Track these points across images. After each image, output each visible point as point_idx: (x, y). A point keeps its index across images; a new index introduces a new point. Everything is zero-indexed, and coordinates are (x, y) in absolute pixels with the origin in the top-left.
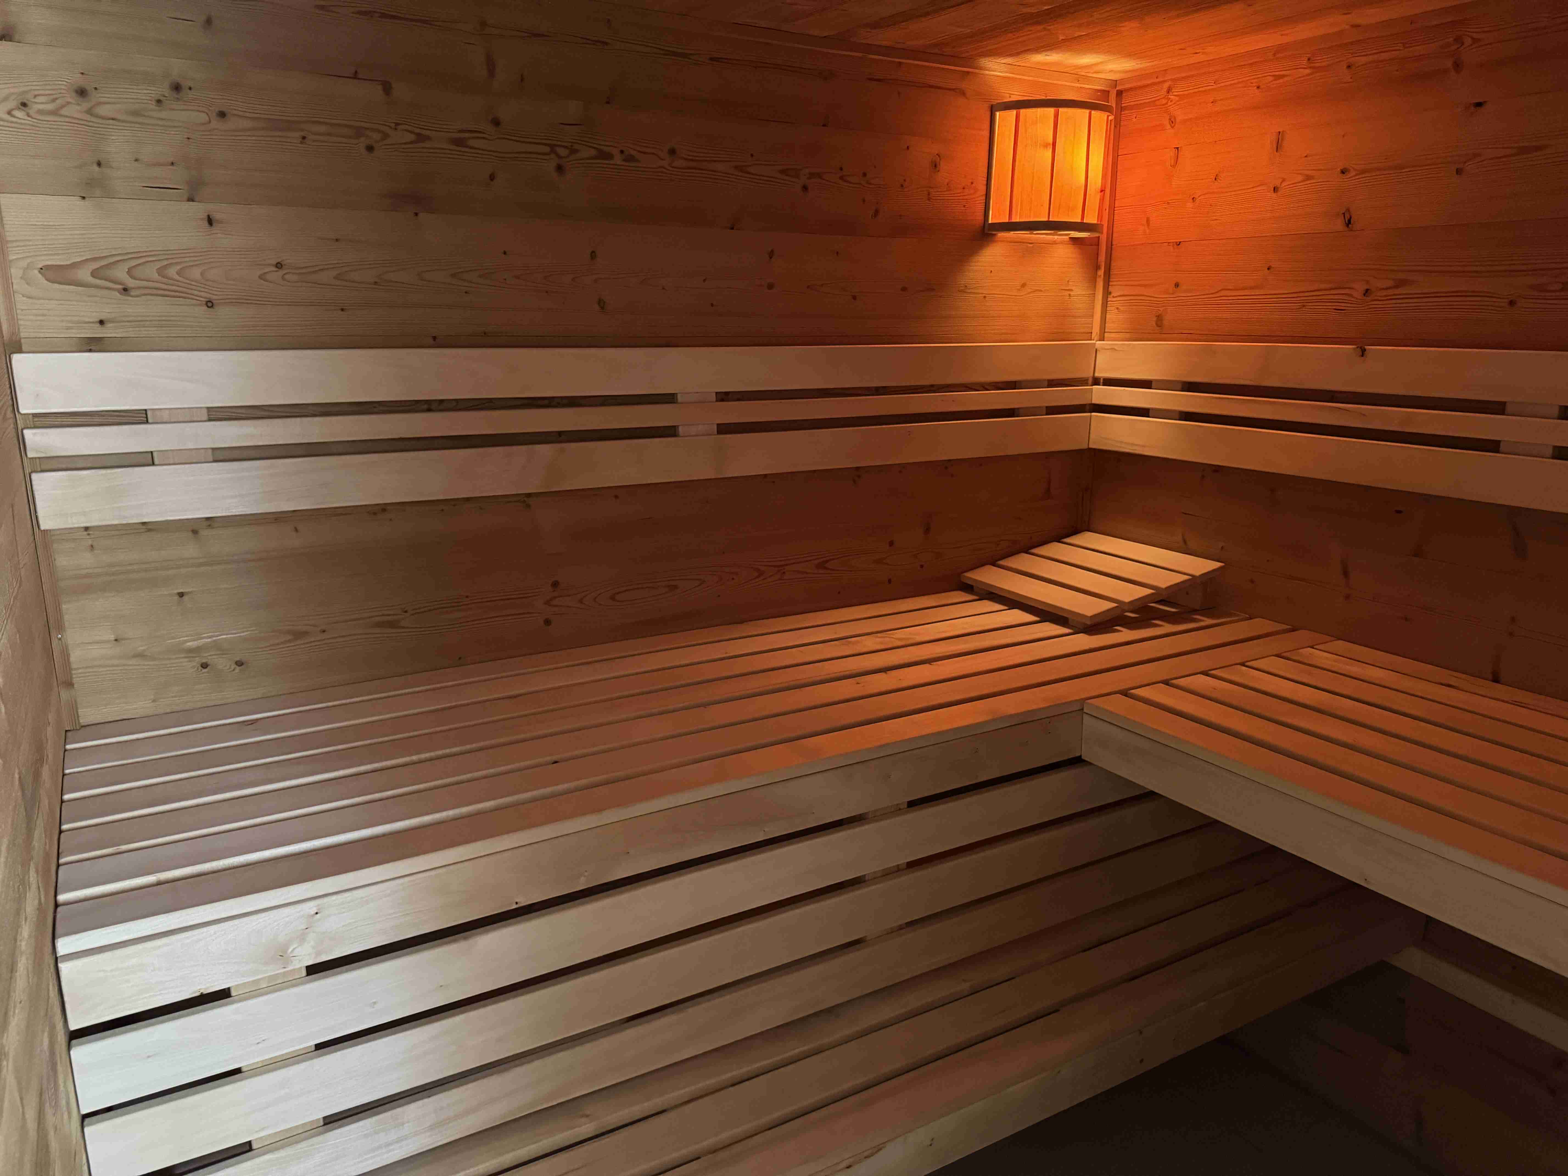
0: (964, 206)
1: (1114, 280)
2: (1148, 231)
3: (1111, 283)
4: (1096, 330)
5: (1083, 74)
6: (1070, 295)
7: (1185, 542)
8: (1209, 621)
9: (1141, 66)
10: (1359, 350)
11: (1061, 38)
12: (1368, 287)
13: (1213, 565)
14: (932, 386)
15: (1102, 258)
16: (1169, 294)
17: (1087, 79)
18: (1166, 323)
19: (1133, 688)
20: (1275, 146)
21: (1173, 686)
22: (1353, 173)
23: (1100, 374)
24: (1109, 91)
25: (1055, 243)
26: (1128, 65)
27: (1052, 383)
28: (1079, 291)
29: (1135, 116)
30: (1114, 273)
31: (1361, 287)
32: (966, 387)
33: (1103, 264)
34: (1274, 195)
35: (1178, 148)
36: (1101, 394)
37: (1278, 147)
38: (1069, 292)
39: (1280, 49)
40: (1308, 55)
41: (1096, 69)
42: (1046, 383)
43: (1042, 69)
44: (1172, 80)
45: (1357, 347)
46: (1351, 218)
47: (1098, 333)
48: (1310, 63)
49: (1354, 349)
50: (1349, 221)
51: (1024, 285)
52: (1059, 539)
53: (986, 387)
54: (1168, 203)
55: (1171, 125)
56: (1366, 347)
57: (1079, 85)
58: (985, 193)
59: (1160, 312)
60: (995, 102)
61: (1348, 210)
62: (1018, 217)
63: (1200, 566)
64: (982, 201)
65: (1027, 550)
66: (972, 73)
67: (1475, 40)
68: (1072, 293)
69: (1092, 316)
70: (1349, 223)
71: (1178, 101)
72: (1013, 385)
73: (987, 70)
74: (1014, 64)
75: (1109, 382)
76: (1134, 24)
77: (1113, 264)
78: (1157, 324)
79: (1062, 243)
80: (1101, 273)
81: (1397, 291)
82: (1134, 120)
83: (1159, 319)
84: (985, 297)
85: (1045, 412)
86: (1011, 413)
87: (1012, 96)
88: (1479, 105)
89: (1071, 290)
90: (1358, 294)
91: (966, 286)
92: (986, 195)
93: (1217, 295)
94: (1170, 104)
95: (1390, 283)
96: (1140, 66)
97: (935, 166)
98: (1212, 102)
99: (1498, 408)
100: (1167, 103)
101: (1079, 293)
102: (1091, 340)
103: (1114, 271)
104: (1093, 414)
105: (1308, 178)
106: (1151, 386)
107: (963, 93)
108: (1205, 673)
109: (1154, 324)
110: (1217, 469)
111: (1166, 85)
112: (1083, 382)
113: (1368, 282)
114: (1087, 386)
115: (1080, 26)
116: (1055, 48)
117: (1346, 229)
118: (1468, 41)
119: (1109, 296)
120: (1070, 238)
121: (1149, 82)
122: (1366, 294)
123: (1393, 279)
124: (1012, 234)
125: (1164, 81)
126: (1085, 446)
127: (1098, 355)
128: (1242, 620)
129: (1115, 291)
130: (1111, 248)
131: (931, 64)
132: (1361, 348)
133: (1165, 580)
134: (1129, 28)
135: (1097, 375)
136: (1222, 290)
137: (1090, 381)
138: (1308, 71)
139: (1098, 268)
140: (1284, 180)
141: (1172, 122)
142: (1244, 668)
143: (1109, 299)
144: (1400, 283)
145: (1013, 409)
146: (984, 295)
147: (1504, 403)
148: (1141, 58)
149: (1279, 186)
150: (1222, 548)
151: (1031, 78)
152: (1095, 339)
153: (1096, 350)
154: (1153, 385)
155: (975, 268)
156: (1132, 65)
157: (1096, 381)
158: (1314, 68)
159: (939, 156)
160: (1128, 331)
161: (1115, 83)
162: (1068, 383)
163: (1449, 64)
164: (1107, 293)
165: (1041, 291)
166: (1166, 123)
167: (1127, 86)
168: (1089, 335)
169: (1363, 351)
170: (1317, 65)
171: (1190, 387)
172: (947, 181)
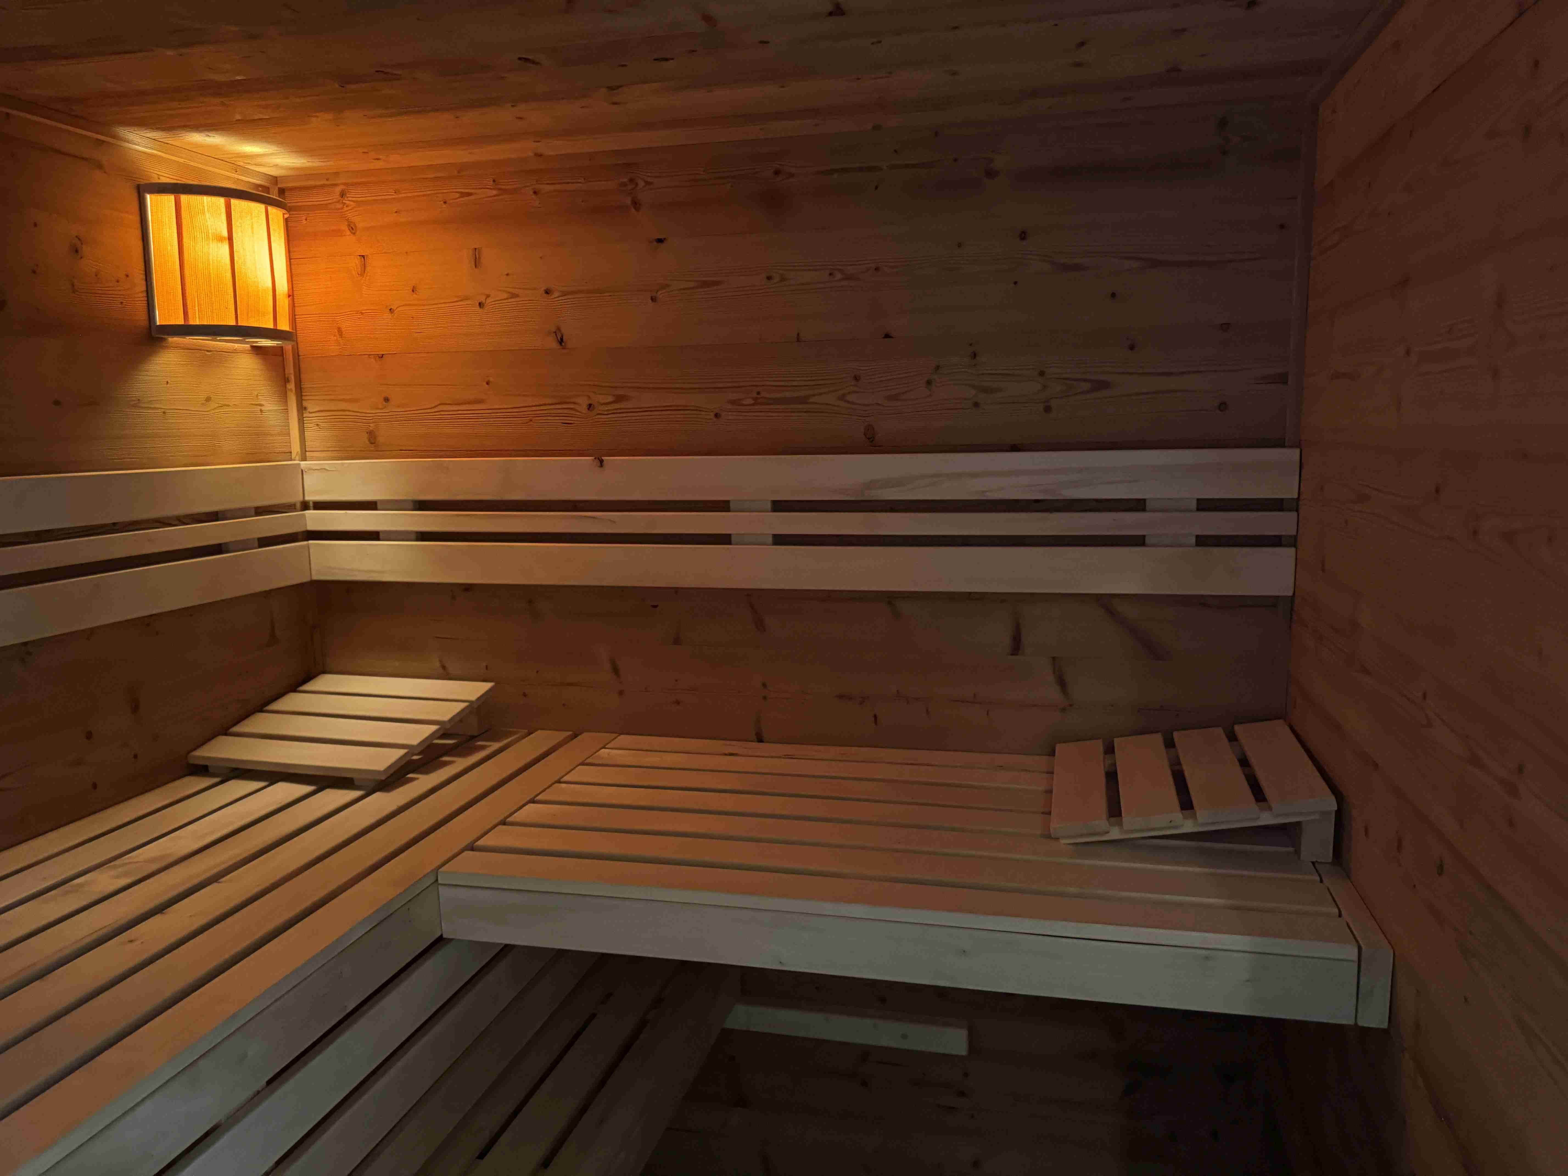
0: (122, 303)
1: (308, 394)
2: (341, 342)
3: (303, 398)
4: (296, 448)
5: (241, 164)
6: (261, 411)
7: (444, 667)
8: (496, 746)
9: (314, 165)
10: (597, 460)
11: (238, 117)
12: (590, 402)
13: (485, 687)
14: (114, 524)
15: (290, 370)
16: (378, 409)
17: (246, 171)
18: (381, 440)
19: (479, 839)
20: (473, 263)
21: (512, 824)
22: (556, 294)
23: (310, 497)
24: (269, 188)
25: (235, 351)
26: (299, 162)
27: (260, 511)
28: (270, 406)
29: (304, 218)
30: (306, 386)
31: (583, 402)
32: (160, 522)
33: (293, 377)
34: (480, 310)
35: (363, 256)
36: (315, 520)
37: (477, 262)
38: (260, 407)
39: (461, 169)
40: (493, 177)
41: (259, 160)
42: (253, 512)
43: (195, 151)
44: (345, 184)
45: (595, 458)
46: (562, 336)
47: (299, 452)
48: (496, 185)
49: (592, 459)
50: (562, 339)
51: (208, 399)
52: (294, 688)
53: (184, 521)
54: (361, 313)
55: (352, 233)
56: (603, 458)
57: (236, 176)
58: (145, 289)
59: (371, 428)
60: (143, 182)
61: (559, 329)
62: (198, 319)
63: (474, 690)
64: (143, 299)
65: (261, 708)
66: (108, 143)
67: (647, 183)
68: (263, 408)
69: (289, 434)
70: (561, 341)
71: (355, 207)
72: (214, 516)
73: (128, 142)
74: (159, 140)
75: (320, 506)
76: (329, 116)
77: (303, 376)
78: (369, 440)
79: (243, 352)
80: (291, 386)
81: (617, 406)
82: (304, 222)
83: (372, 437)
84: (164, 413)
85: (256, 544)
86: (218, 549)
87: (161, 177)
88: (660, 241)
89: (261, 405)
90: (584, 408)
91: (139, 400)
92: (147, 291)
93: (436, 410)
94: (345, 209)
95: (610, 399)
96: (310, 164)
97: (77, 251)
98: (396, 212)
99: (723, 506)
100: (342, 208)
101: (270, 408)
102: (291, 460)
103: (306, 385)
104: (311, 542)
105: (514, 296)
106: (377, 508)
107: (100, 166)
108: (533, 801)
109: (368, 442)
110: (468, 588)
111: (338, 190)
112: (290, 507)
113: (589, 397)
114: (296, 512)
115: (266, 107)
116: (223, 130)
117: (559, 347)
118: (641, 184)
119: (304, 412)
120: (253, 347)
121: (318, 183)
122: (590, 409)
123: (614, 395)
124: (189, 340)
125: (336, 185)
126: (306, 579)
127: (304, 476)
128: (523, 738)
129: (311, 406)
130: (299, 359)
131: (54, 123)
132: (599, 459)
133: (447, 712)
134: (320, 121)
135: (307, 498)
136: (440, 404)
137: (298, 506)
138: (494, 192)
139: (286, 380)
140: (488, 296)
141: (353, 229)
142: (564, 785)
143: (305, 415)
144: (619, 399)
145: (220, 545)
146: (163, 410)
147: (728, 502)
148: (319, 155)
149: (484, 301)
150: (487, 667)
151: (182, 160)
152: (297, 458)
153: (302, 471)
154: (379, 506)
155: (147, 378)
156: (303, 161)
157: (305, 506)
158: (500, 189)
159: (79, 239)
160: (337, 449)
161: (275, 180)
162: (276, 510)
163: (628, 201)
164: (301, 409)
165: (228, 406)
166: (344, 227)
167: (290, 185)
168: (288, 455)
169: (601, 461)
170: (503, 187)
171: (422, 505)
172: (94, 270)
